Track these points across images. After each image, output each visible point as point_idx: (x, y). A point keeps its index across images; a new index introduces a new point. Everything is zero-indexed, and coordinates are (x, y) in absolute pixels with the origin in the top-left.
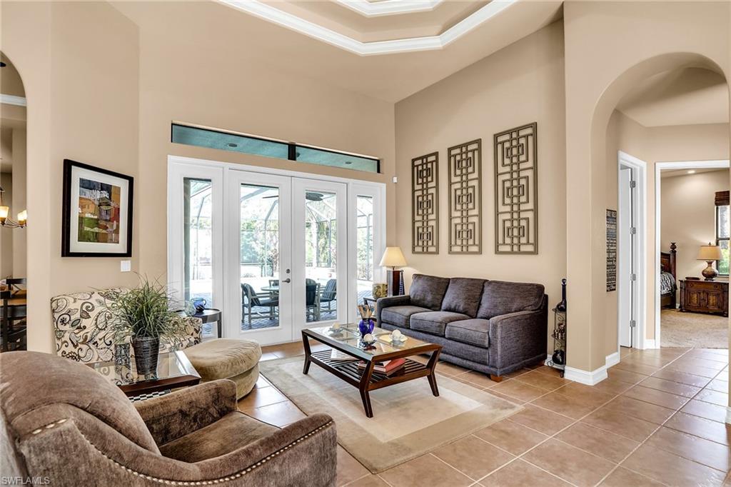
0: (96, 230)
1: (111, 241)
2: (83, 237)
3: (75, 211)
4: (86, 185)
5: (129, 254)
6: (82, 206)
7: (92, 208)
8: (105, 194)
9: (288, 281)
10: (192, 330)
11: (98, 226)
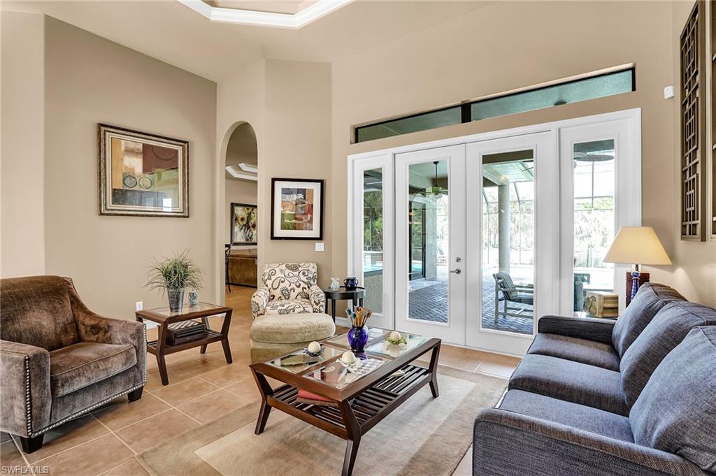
0: (294, 221)
1: (306, 229)
2: (284, 227)
3: (278, 210)
4: (286, 192)
5: (321, 238)
6: (283, 207)
7: (291, 207)
8: (301, 196)
9: (457, 272)
11: (296, 219)
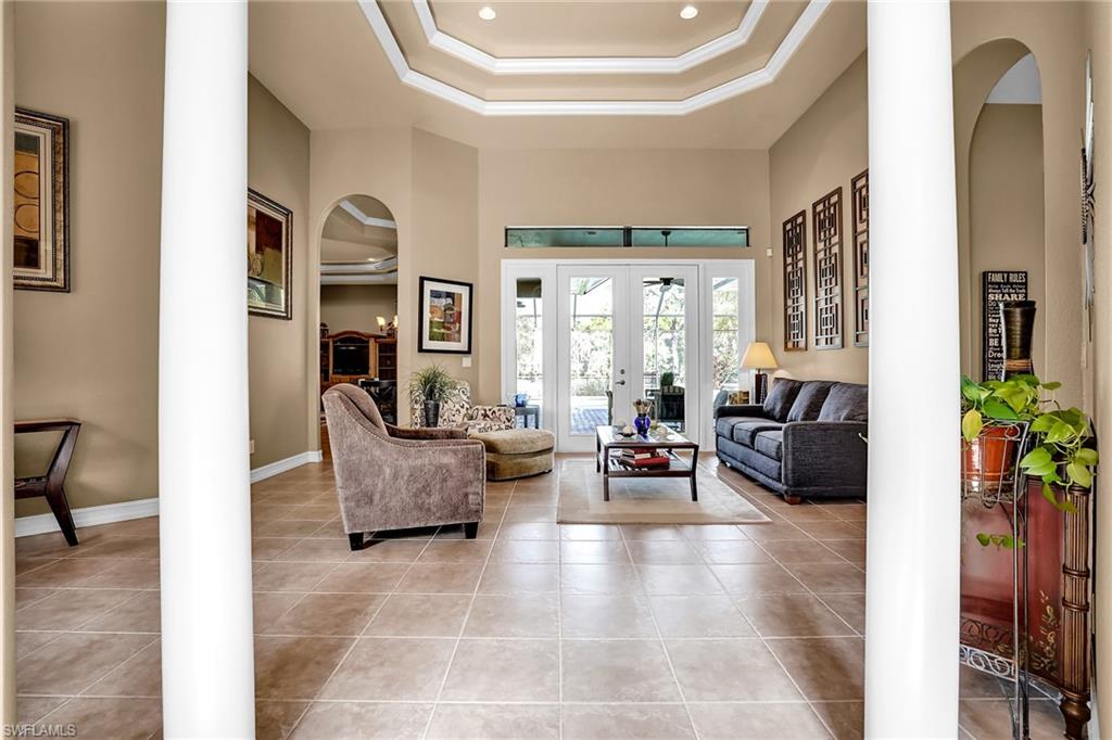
0: (442, 331)
1: (454, 340)
2: (431, 338)
3: (427, 316)
4: (436, 295)
5: (469, 352)
6: (432, 312)
7: (439, 313)
8: (449, 301)
9: (623, 383)
10: (503, 418)
11: (444, 327)
